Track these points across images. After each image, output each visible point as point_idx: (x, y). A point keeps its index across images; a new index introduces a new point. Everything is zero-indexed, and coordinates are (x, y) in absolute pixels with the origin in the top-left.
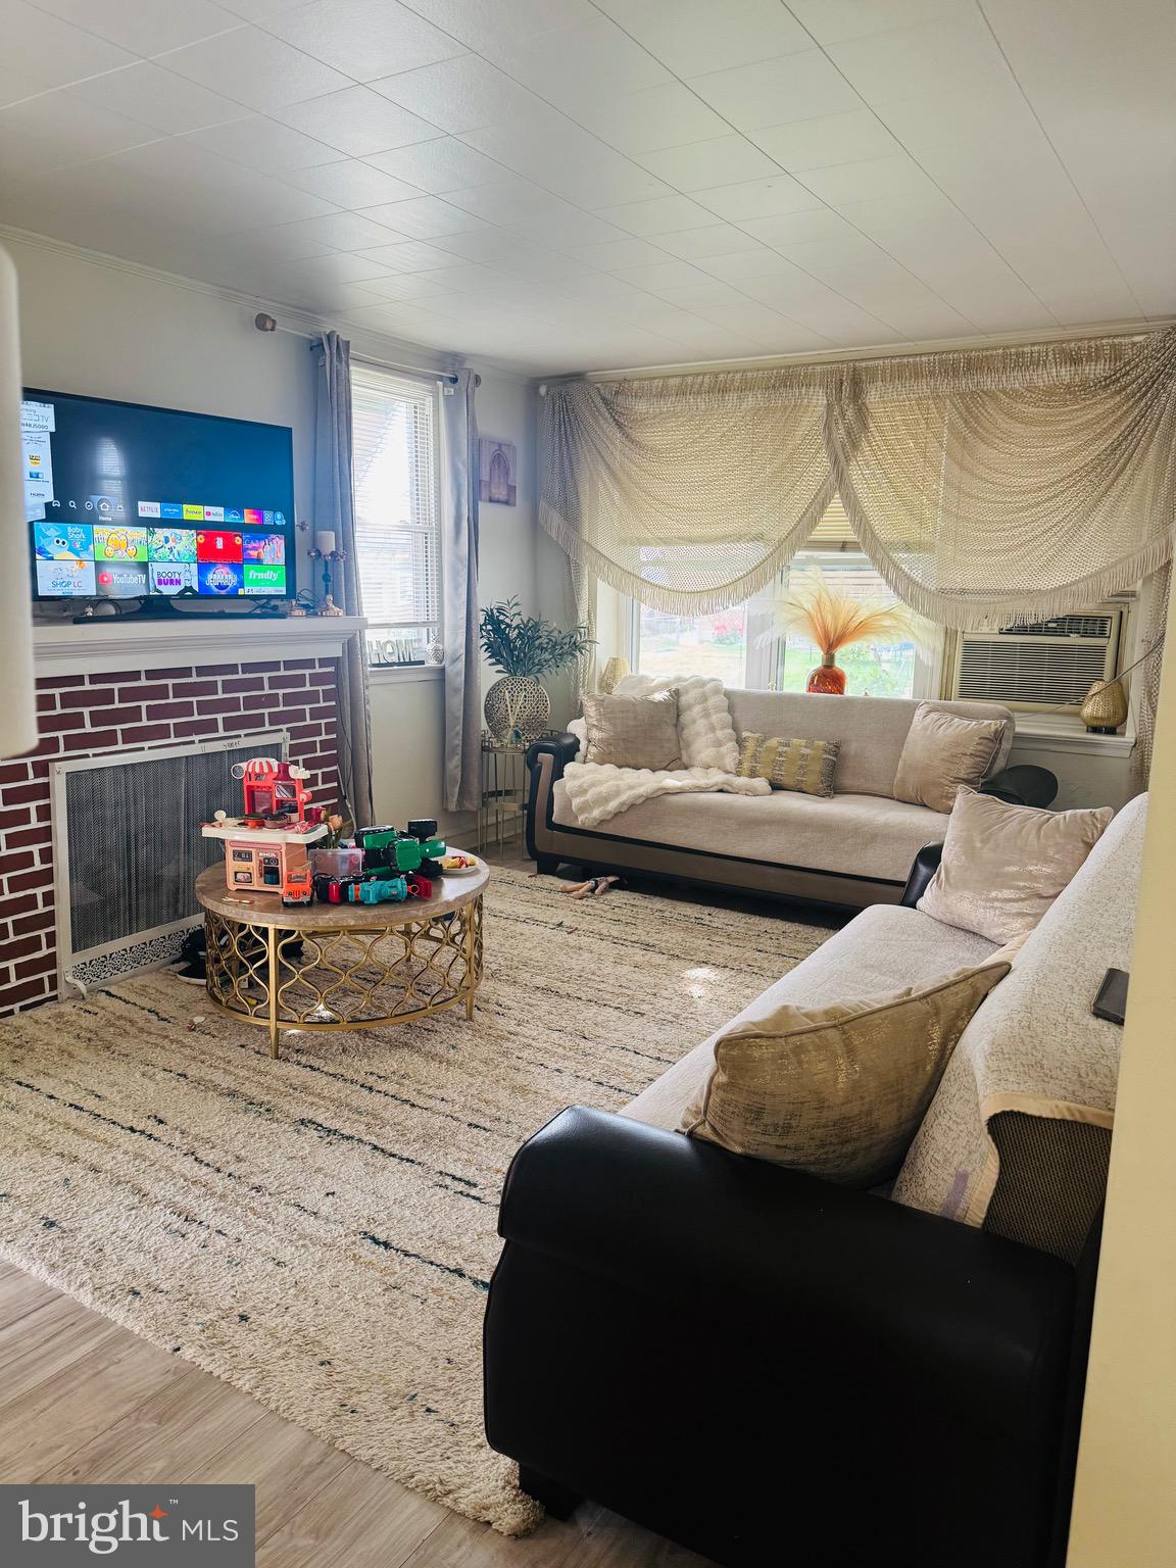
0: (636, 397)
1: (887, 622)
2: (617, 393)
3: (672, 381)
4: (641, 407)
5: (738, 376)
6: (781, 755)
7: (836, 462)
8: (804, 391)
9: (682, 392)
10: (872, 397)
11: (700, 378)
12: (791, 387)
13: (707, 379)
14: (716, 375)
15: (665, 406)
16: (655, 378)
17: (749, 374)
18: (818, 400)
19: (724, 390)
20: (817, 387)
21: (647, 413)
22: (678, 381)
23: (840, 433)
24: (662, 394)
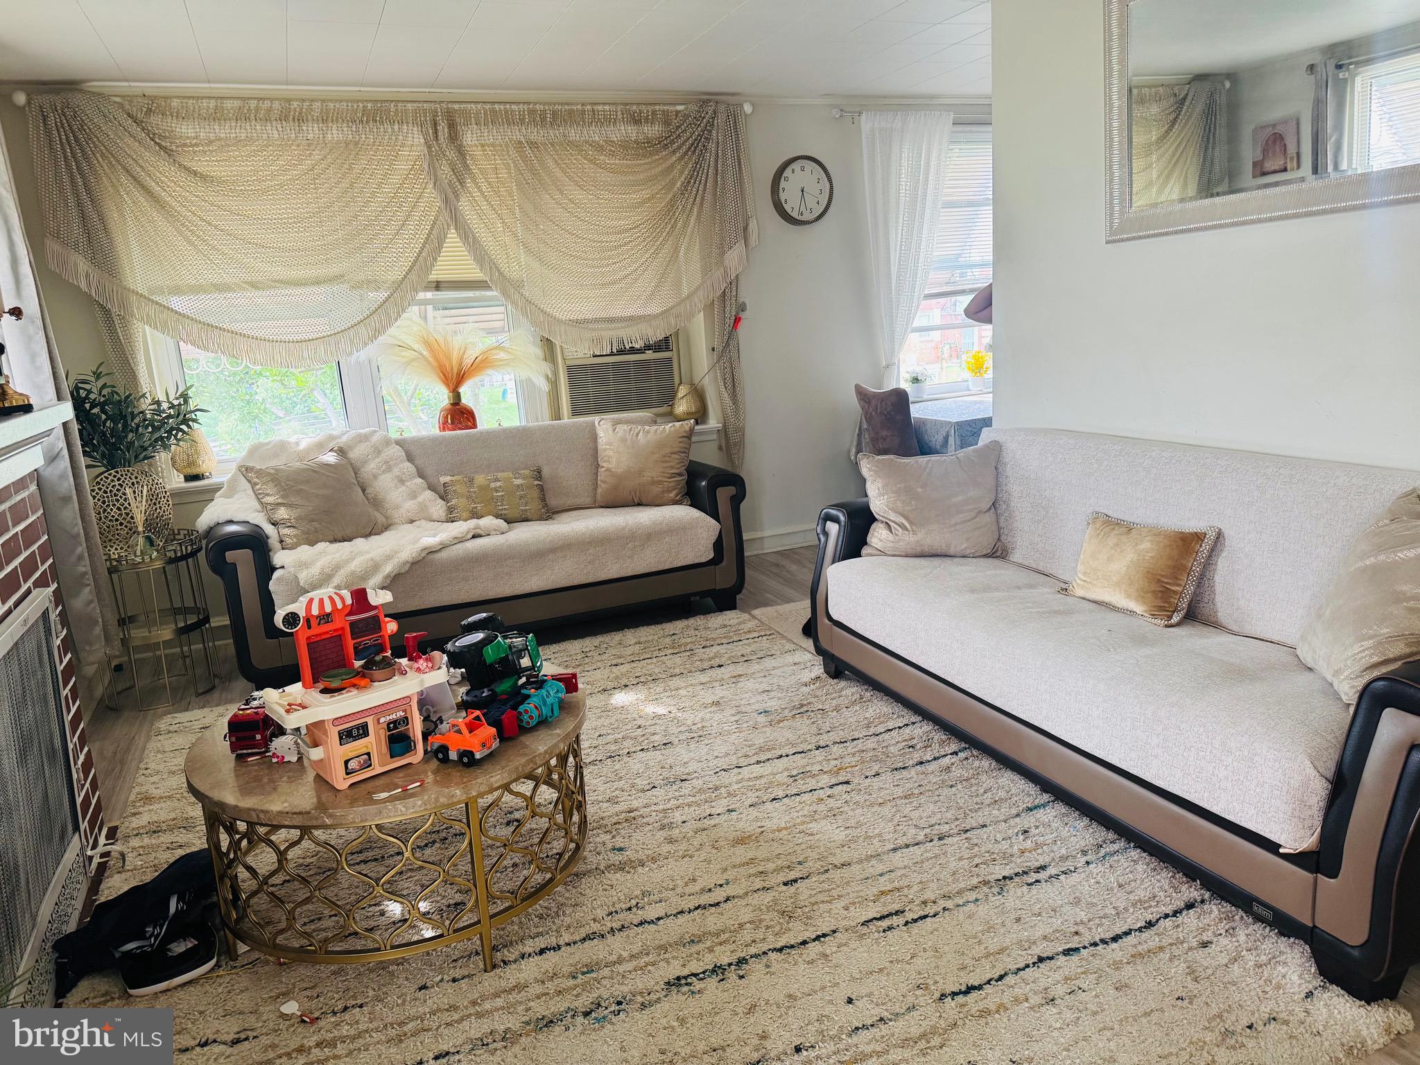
0: (177, 117)
1: (502, 355)
2: (149, 110)
3: (228, 104)
4: (186, 130)
5: (317, 105)
6: (497, 491)
7: (446, 201)
8: (396, 127)
9: (242, 116)
10: (469, 138)
11: (267, 104)
12: (382, 123)
13: (276, 105)
14: (289, 101)
15: (222, 131)
16: (203, 98)
17: (331, 105)
18: (414, 140)
19: (300, 119)
20: (411, 125)
21: (196, 137)
22: (237, 103)
23: (445, 170)
24: (217, 116)
